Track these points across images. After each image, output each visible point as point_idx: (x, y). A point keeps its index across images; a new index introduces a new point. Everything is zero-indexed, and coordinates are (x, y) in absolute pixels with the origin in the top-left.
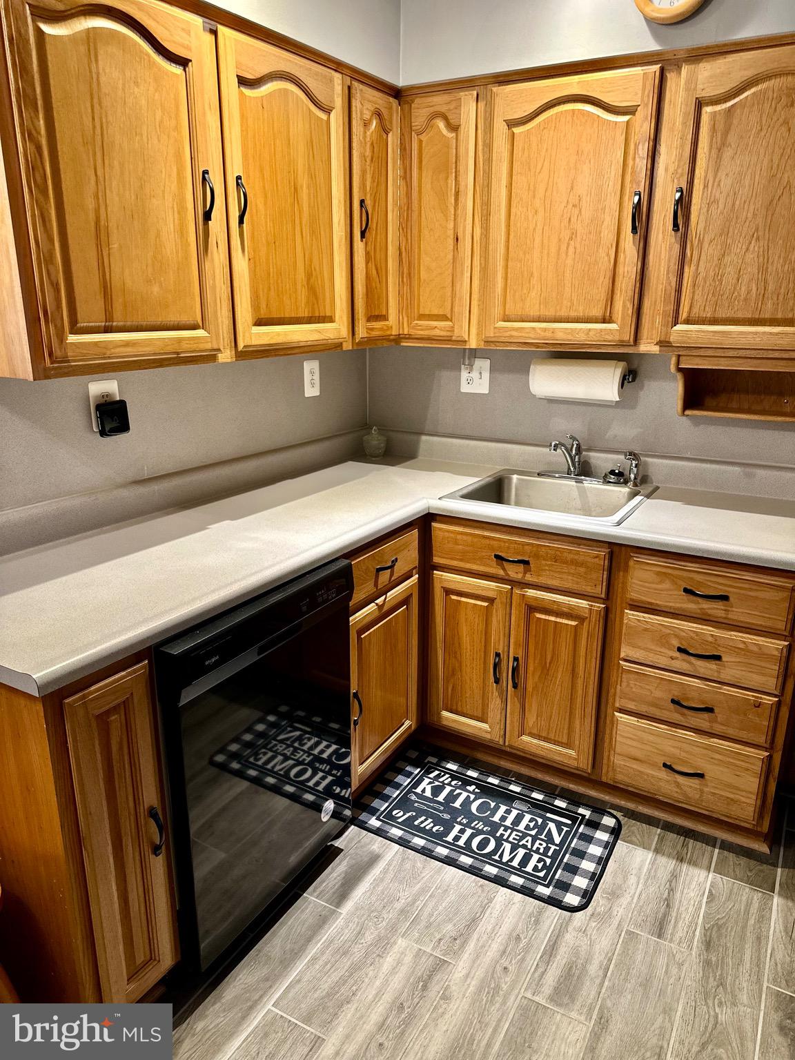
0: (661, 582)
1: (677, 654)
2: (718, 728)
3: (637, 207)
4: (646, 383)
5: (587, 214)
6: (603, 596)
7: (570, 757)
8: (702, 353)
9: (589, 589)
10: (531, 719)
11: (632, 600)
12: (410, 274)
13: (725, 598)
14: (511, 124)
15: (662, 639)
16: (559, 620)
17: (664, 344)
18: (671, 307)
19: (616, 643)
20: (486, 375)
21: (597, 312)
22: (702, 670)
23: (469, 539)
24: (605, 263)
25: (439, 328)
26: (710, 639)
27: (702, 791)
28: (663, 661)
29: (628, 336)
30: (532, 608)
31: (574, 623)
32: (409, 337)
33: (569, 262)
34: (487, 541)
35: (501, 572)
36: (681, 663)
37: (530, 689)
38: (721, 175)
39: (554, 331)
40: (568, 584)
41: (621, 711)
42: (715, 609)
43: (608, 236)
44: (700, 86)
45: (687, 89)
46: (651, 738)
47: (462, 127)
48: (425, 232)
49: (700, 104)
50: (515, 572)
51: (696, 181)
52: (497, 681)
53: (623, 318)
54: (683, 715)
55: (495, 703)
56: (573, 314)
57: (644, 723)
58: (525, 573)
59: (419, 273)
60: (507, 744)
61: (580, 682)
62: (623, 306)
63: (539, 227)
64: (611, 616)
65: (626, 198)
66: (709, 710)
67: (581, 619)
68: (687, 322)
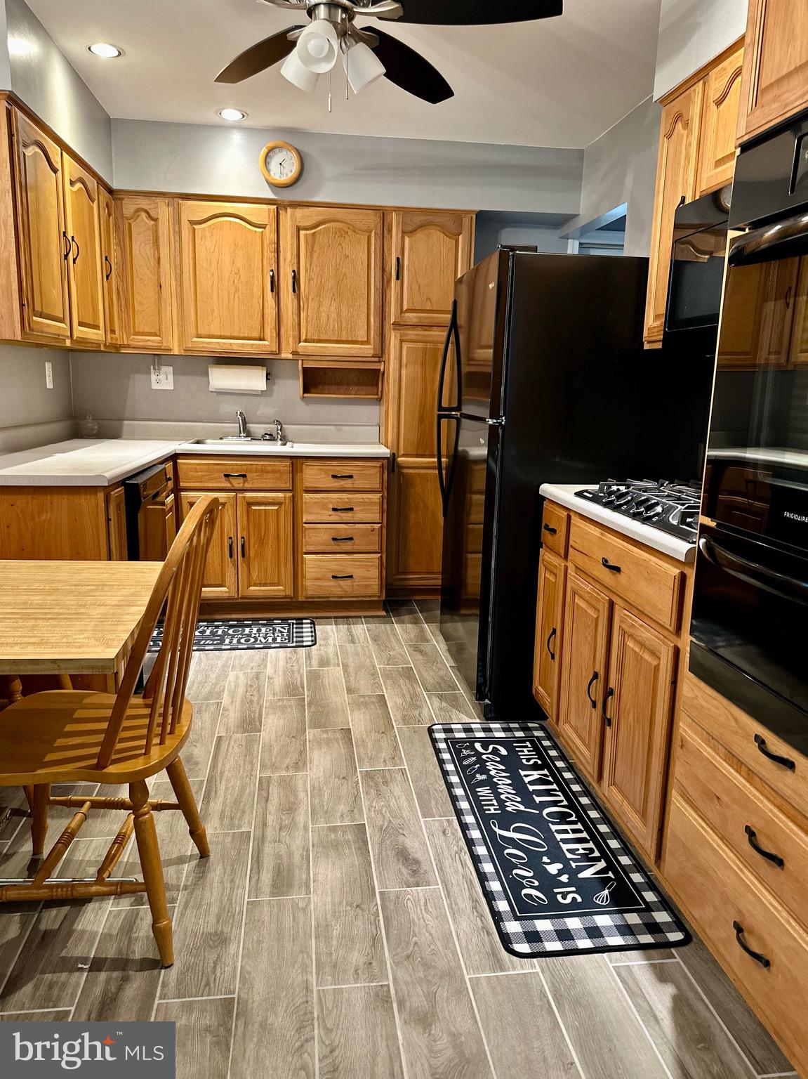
0: (321, 474)
1: (332, 512)
2: (356, 548)
3: (272, 277)
4: (276, 381)
5: (243, 279)
6: (291, 488)
7: (280, 590)
8: (314, 358)
9: (283, 486)
10: (255, 575)
11: (306, 487)
12: (126, 306)
13: (351, 477)
14: (192, 223)
15: (323, 505)
16: (267, 508)
17: (295, 353)
18: (297, 333)
19: (300, 514)
20: (171, 377)
21: (256, 334)
22: (345, 518)
23: (205, 467)
24: (258, 308)
25: (153, 341)
26: (347, 500)
27: (353, 586)
28: (326, 519)
29: (275, 348)
30: (250, 504)
31: (276, 508)
32: (128, 347)
33: (236, 305)
34: (219, 467)
35: (229, 485)
36: (335, 517)
37: (252, 555)
38: (314, 266)
39: (231, 344)
40: (271, 485)
41: (306, 553)
42: (347, 484)
43: (257, 292)
44: (298, 220)
45: (292, 221)
46: (324, 564)
47: (160, 220)
48: (136, 281)
49: (299, 229)
50: (237, 483)
51: (301, 268)
52: (231, 556)
53: (271, 339)
54: (339, 545)
55: (230, 571)
56: (241, 335)
57: (319, 556)
58: (244, 483)
59: (133, 304)
60: (240, 596)
61: (282, 543)
62: (270, 331)
63: (215, 283)
64: (296, 500)
65: (265, 273)
66: (351, 539)
67: (280, 504)
68: (306, 341)
